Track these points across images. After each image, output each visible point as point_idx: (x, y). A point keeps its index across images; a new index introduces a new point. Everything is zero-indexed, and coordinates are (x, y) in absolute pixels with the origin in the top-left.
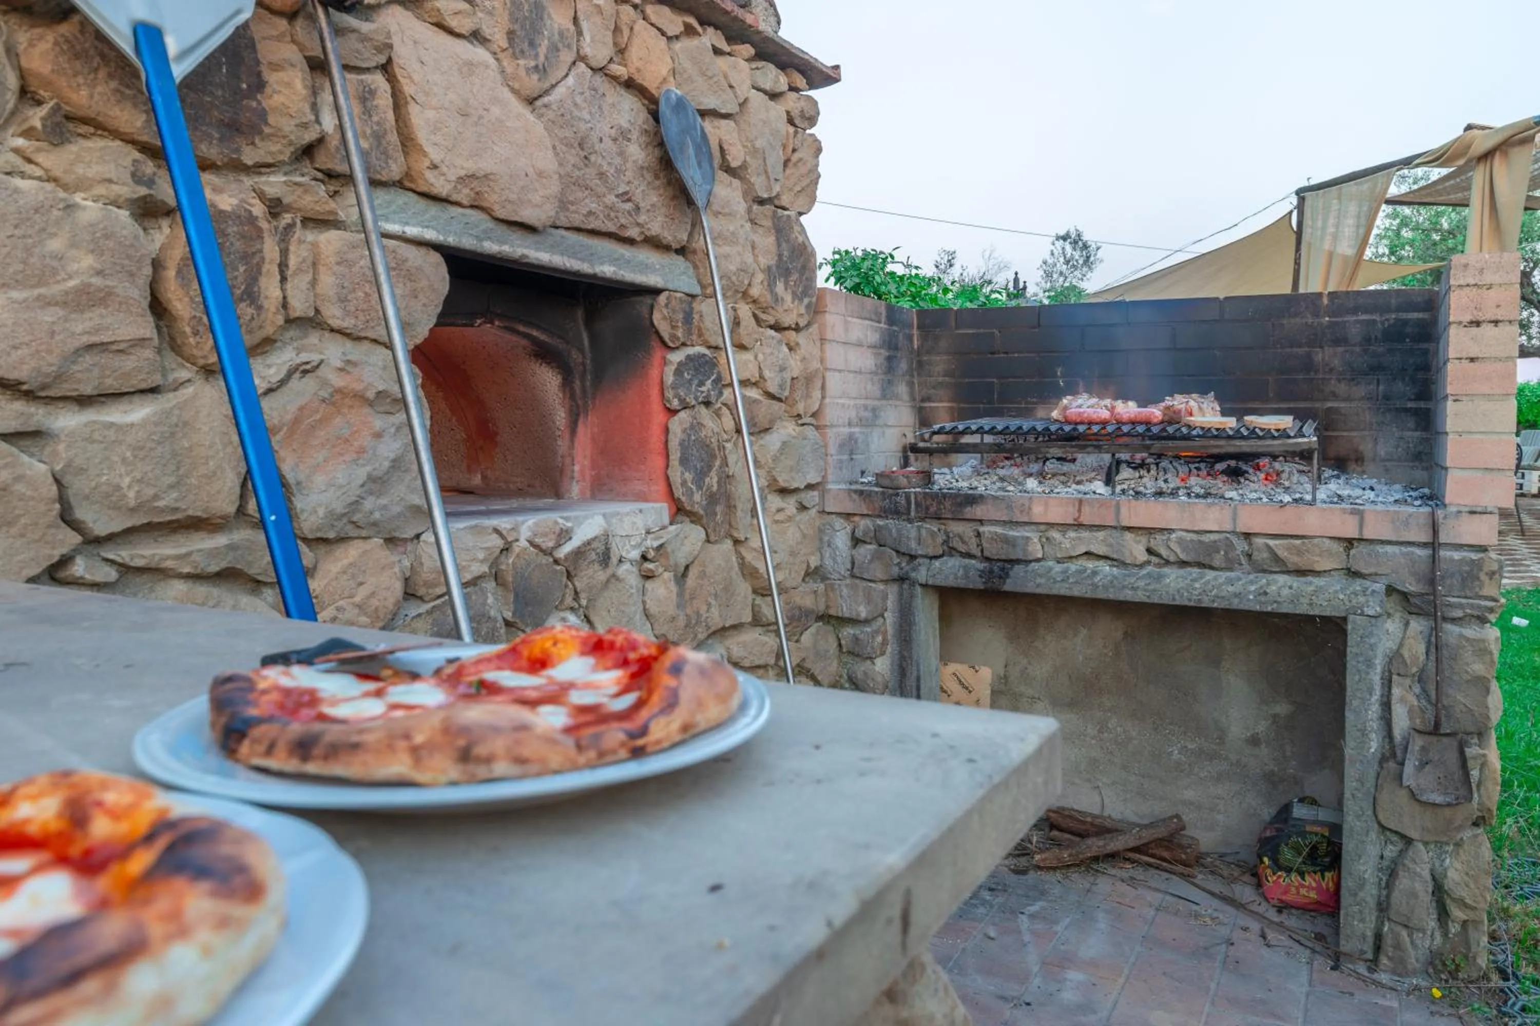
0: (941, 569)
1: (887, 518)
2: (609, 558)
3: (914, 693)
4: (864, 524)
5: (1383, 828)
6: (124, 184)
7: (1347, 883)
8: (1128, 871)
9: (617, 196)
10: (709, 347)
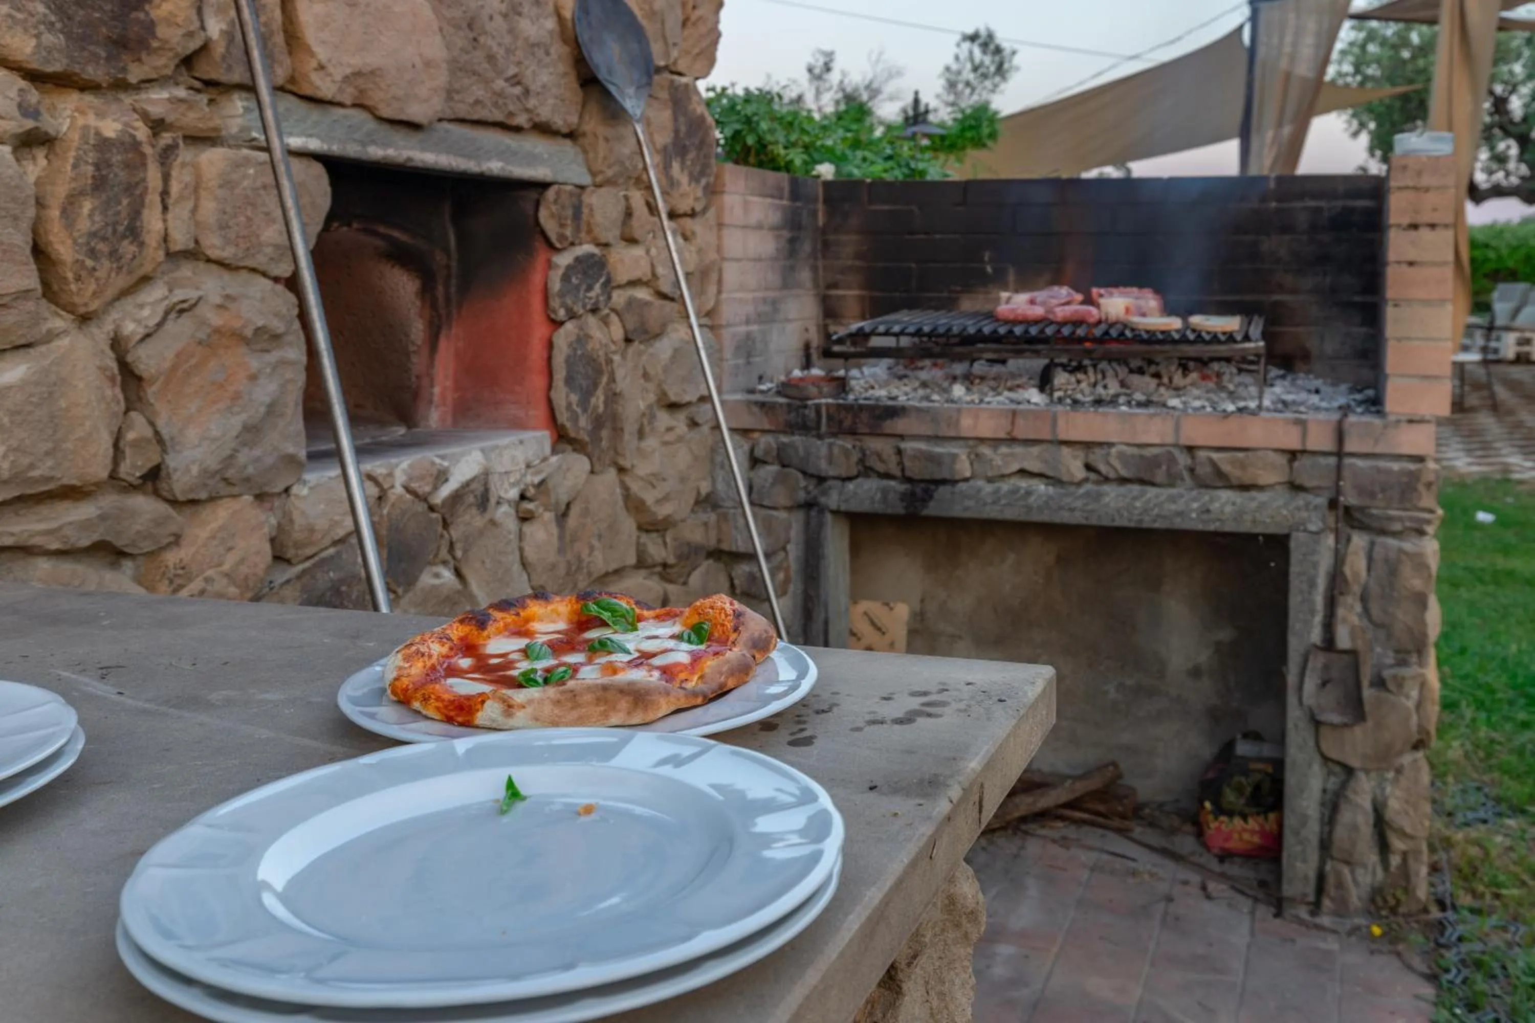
0: (855, 494)
1: (793, 434)
2: (488, 500)
3: (821, 639)
4: (765, 442)
5: (1326, 759)
6: (11, 119)
7: (1290, 821)
8: (1060, 829)
9: (507, 80)
10: (598, 245)
